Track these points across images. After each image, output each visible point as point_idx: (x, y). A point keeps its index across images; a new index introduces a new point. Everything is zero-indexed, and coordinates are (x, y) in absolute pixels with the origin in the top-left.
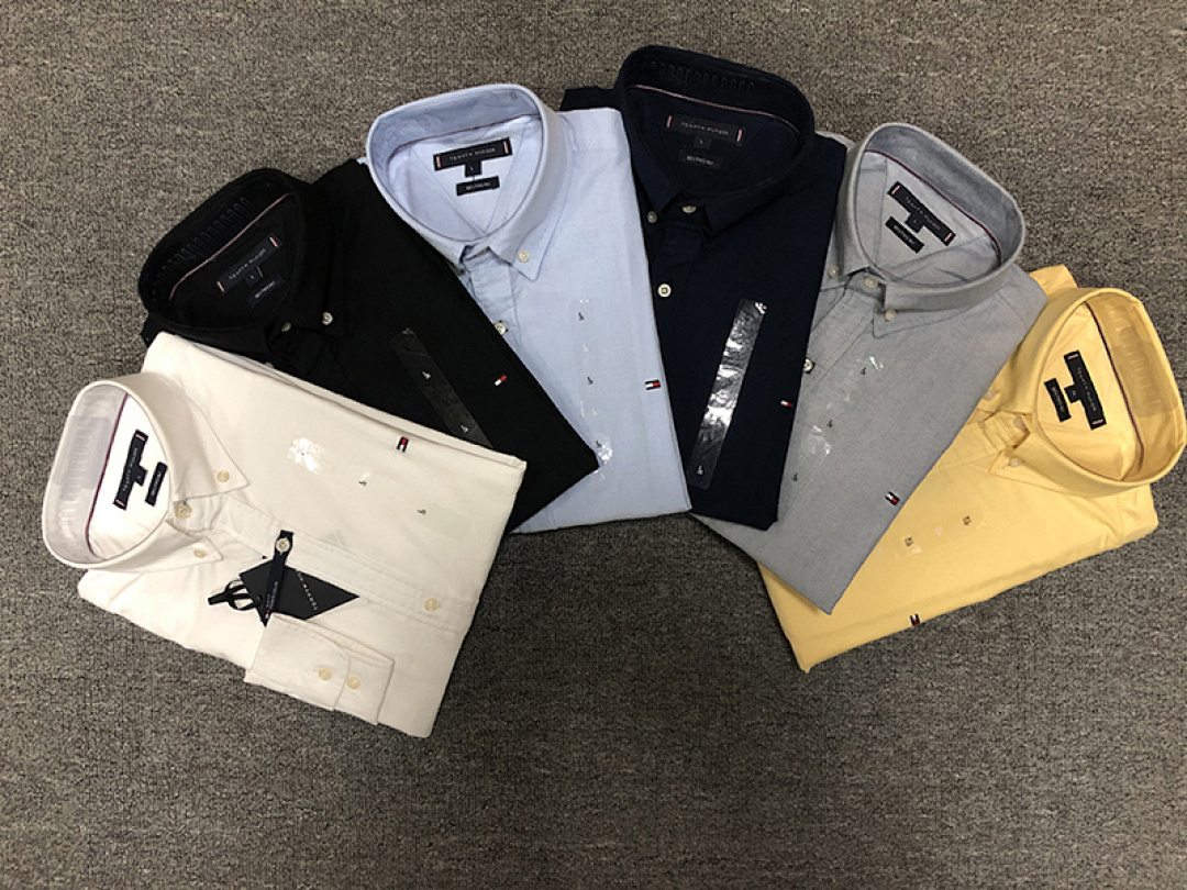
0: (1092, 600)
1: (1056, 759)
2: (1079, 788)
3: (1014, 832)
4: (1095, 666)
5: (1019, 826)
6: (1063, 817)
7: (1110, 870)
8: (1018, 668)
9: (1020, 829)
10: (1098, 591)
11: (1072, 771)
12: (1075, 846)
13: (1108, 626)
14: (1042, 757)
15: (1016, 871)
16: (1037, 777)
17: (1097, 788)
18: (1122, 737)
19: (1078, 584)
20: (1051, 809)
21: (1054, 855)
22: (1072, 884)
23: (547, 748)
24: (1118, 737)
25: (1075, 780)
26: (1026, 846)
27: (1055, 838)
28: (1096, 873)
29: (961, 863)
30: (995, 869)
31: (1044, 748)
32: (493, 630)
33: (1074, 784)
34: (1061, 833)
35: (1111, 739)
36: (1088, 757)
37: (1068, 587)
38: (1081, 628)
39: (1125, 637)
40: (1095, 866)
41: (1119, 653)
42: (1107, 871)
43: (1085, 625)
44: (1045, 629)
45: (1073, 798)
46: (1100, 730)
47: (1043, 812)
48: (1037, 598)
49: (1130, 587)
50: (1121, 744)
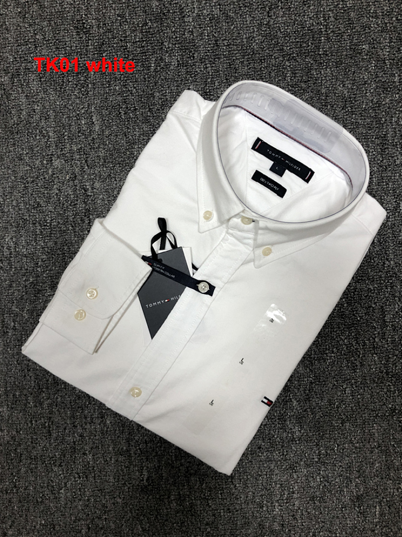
0: (317, 503)
1: (188, 482)
2: (166, 501)
3: (128, 451)
4: (264, 509)
5: (133, 455)
6: (142, 490)
7: (101, 528)
8: (259, 448)
9: (130, 456)
10: (325, 507)
11: (179, 494)
12: (119, 500)
13: (298, 517)
14: (188, 470)
15: (97, 454)
16: (173, 467)
17: (167, 515)
18: (209, 532)
19: (330, 491)
20: (147, 480)
21: (111, 484)
22: (88, 500)
23: (172, 67)
24: (209, 530)
25: (172, 497)
26: (117, 461)
27: (125, 484)
28: (100, 518)
29: (100, 411)
30: (97, 437)
31: (196, 471)
32: (268, 13)
33: (169, 497)
34: (129, 488)
35: (207, 524)
36: (191, 507)
37: (327, 484)
38: (295, 496)
39: (290, 530)
40: (104, 517)
41: (276, 527)
42: (101, 526)
43: (297, 498)
44: (292, 467)
45: (158, 497)
46: (214, 515)
47: (145, 473)
48: (316, 460)
49: (330, 532)
50: (203, 532)
